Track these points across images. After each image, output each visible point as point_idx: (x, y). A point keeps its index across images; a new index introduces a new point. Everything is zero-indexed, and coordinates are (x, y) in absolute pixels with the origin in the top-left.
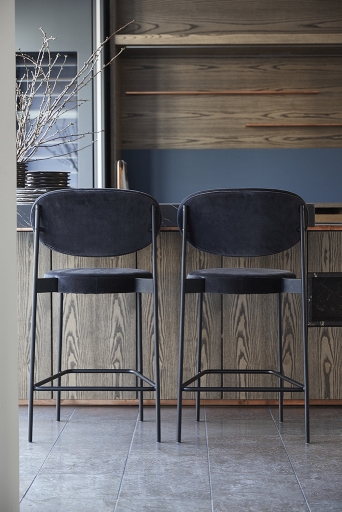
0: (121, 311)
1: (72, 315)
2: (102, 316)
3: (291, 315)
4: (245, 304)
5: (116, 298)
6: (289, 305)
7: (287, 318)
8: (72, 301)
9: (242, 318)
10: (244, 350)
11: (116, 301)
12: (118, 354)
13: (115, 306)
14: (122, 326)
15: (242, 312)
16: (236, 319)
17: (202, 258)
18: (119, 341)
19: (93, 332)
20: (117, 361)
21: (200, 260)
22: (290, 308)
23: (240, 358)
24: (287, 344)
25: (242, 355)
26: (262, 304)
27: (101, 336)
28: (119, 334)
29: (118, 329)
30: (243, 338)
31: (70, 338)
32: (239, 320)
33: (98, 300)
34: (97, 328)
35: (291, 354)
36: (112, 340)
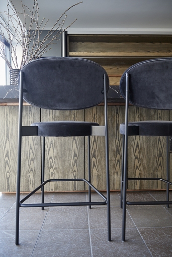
0: (77, 146)
1: (51, 148)
2: (67, 149)
3: (162, 147)
4: (139, 142)
5: (74, 139)
6: (161, 142)
7: (160, 149)
8: (52, 141)
9: (137, 149)
10: (138, 165)
11: (74, 141)
12: (75, 168)
13: (73, 143)
14: (77, 154)
15: (137, 146)
16: (135, 149)
17: (117, 119)
18: (76, 161)
19: (62, 157)
20: (75, 171)
21: (117, 120)
22: (161, 144)
23: (136, 169)
24: (159, 162)
25: (137, 167)
26: (147, 142)
27: (67, 159)
28: (76, 158)
29: (75, 155)
30: (138, 159)
31: (51, 160)
32: (136, 150)
33: (65, 141)
34: (65, 155)
35: (161, 167)
36: (72, 161)
